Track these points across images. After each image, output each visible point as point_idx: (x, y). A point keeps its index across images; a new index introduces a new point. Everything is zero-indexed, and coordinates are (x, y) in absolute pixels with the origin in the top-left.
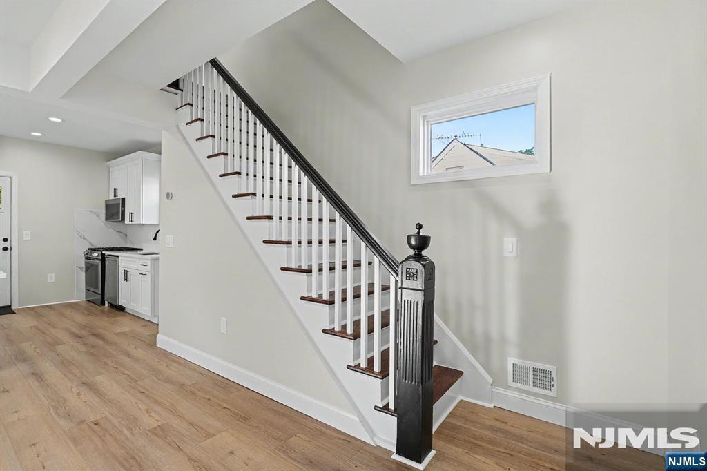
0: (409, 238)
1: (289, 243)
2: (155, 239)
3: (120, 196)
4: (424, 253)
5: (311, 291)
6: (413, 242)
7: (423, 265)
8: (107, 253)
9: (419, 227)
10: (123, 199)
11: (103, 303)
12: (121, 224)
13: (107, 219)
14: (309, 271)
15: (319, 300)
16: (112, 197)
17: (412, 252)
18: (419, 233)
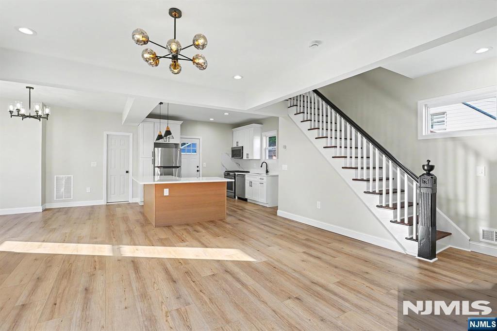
0: (423, 166)
1: (357, 168)
2: (261, 167)
3: (240, 145)
4: (431, 172)
5: (369, 189)
6: (426, 168)
7: (432, 178)
8: (236, 173)
9: (429, 161)
10: (242, 147)
11: (235, 198)
12: (241, 160)
13: (232, 156)
14: (368, 180)
15: (374, 193)
16: (235, 146)
17: (425, 172)
18: (429, 164)
